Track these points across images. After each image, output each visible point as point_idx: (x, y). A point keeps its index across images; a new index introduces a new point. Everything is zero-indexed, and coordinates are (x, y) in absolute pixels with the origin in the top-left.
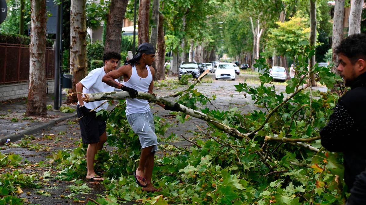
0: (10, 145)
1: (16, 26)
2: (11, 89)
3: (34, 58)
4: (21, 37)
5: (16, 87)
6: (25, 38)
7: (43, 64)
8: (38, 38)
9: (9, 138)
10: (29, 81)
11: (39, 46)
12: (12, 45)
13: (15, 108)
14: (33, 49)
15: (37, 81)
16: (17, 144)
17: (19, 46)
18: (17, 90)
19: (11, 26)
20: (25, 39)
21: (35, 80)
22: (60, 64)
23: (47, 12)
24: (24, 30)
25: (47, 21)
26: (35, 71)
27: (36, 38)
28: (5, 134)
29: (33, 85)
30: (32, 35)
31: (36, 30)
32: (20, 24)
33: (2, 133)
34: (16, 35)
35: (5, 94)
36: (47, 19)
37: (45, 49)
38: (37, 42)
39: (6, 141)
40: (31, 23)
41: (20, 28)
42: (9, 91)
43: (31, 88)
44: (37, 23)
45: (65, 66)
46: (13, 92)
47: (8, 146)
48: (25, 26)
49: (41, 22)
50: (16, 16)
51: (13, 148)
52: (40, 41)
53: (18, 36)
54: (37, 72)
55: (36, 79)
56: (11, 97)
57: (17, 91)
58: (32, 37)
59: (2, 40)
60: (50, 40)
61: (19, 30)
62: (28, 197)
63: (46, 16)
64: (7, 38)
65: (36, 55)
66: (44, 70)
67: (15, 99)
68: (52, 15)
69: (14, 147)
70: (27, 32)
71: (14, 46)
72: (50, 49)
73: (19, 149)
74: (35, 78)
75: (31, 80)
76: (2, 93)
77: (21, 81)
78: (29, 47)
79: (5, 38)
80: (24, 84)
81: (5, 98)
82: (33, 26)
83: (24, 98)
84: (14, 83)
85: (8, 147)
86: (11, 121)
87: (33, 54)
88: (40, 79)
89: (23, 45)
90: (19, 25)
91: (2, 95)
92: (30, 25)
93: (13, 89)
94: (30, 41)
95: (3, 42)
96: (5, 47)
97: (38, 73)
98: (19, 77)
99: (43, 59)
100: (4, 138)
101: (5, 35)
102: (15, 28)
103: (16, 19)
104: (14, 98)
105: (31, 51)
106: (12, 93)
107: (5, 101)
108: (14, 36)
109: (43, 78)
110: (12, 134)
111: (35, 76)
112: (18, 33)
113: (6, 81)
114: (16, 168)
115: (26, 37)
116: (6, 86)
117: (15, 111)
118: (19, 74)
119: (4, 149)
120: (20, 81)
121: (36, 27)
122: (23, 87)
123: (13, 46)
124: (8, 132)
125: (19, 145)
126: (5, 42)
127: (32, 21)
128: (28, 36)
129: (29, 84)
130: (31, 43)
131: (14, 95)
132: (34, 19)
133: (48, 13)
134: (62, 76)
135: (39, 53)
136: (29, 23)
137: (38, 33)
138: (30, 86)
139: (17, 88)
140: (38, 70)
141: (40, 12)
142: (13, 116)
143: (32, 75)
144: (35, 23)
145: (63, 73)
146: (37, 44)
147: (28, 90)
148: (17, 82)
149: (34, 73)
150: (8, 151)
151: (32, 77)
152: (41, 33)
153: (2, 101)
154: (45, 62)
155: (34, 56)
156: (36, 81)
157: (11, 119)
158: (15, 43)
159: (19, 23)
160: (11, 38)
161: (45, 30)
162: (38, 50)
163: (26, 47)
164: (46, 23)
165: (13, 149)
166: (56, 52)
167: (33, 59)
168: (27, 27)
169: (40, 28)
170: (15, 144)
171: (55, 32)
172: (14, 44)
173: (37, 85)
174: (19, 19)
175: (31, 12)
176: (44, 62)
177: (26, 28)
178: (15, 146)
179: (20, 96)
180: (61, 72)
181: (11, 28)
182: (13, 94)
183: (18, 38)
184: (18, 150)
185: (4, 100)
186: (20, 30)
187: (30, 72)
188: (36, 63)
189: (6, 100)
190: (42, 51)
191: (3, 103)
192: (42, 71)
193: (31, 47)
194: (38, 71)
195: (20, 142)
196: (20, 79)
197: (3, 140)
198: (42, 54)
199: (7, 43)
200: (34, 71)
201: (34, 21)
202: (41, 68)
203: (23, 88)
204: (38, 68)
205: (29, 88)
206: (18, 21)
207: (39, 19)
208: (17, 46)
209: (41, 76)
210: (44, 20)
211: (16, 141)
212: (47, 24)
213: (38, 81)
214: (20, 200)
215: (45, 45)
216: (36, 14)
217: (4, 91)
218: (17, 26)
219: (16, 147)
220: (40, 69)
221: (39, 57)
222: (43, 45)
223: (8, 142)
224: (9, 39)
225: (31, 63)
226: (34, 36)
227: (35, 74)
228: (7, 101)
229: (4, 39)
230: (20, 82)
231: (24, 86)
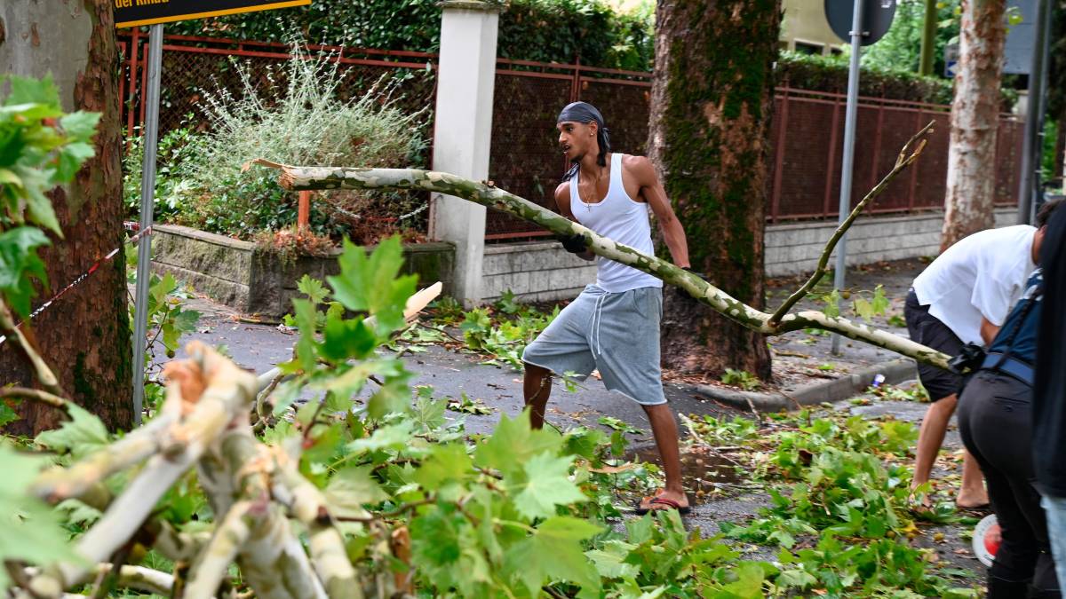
0: (884, 394)
1: (909, 48)
2: (889, 232)
3: (964, 142)
4: (924, 81)
5: (902, 225)
6: (936, 84)
7: (987, 162)
8: (977, 87)
9: (882, 373)
10: (944, 210)
11: (981, 109)
12: (898, 105)
13: (898, 287)
14: (962, 117)
15: (969, 212)
16: (905, 391)
17: (918, 107)
18: (906, 234)
19: (896, 49)
20: (936, 88)
21: (962, 207)
22: (1035, 164)
23: (1009, 10)
24: (934, 61)
25: (1007, 37)
26: (964, 181)
27: (971, 87)
28: (871, 361)
29: (957, 221)
30: (960, 78)
31: (974, 62)
32: (922, 43)
33: (862, 357)
34: (912, 74)
35: (871, 245)
36: (1008, 32)
37: (997, 118)
38: (975, 97)
39: (873, 382)
40: (958, 43)
41: (921, 55)
42: (882, 237)
43: (949, 229)
44: (976, 41)
45: (1046, 170)
46: (893, 239)
47: (879, 395)
48: (936, 50)
49: (991, 40)
50: (911, 20)
51: (891, 402)
52: (982, 96)
53: (917, 78)
54: (969, 186)
55: (965, 203)
56: (887, 254)
57: (906, 238)
58: (962, 82)
59: (872, 87)
60: (1009, 92)
61: (918, 59)
62: (940, 548)
63: (1006, 22)
64: (885, 84)
65: (970, 135)
66: (991, 181)
67: (899, 260)
68: (1021, 20)
69: (895, 400)
70: (941, 68)
71: (904, 106)
72: (1006, 117)
73: (910, 405)
74: (963, 203)
75: (949, 207)
76: (863, 241)
77: (919, 209)
78: (948, 110)
79: (881, 84)
80: (925, 217)
81: (869, 256)
82: (964, 49)
83: (925, 258)
84: (899, 212)
85: (878, 398)
86: (888, 323)
87: (962, 132)
88: (976, 204)
89: (929, 105)
90: (919, 47)
91: (864, 246)
92: (956, 47)
93: (894, 229)
94: (951, 93)
95: (873, 95)
96: (877, 110)
97: (971, 189)
98: (912, 198)
99: (987, 147)
100: (867, 370)
101: (879, 73)
102: (905, 54)
103: (912, 28)
104: (895, 258)
105: (954, 124)
106: (891, 244)
107: (869, 265)
108: (905, 78)
109: (986, 202)
110: (890, 360)
111: (963, 196)
112: (915, 69)
113: (875, 208)
114: (902, 461)
115: (940, 83)
116: (875, 220)
117: (899, 295)
118: (913, 188)
119: (866, 404)
120: (915, 209)
121: (975, 54)
122: (924, 226)
123: (900, 106)
124: (878, 355)
125: (910, 394)
126: (880, 95)
127: (963, 35)
128: (942, 77)
129: (943, 218)
130: (957, 99)
131: (897, 249)
132: (971, 29)
133: (1012, 13)
134: (1040, 198)
135: (978, 128)
136: (953, 41)
137: (979, 71)
138: (948, 223)
139: (905, 228)
140: (973, 177)
141: (989, 10)
142: (894, 309)
143: (955, 193)
144: (972, 40)
145: (1044, 191)
146: (973, 102)
147: (937, 236)
148: (907, 213)
149: (959, 189)
150: (878, 411)
151: (955, 200)
152: (986, 71)
153: (862, 265)
154: (993, 155)
155: (962, 136)
156: (964, 209)
157: (889, 318)
158: (905, 99)
159: (919, 40)
160: (896, 83)
161: (999, 63)
162: (976, 120)
163: (938, 110)
164: (1004, 41)
165: (894, 404)
166: (1027, 130)
167: (959, 146)
168: (942, 54)
169: (985, 56)
170: (900, 391)
171: (1026, 68)
172: (902, 102)
173: (967, 221)
174: (919, 29)
175: (962, 11)
176: (991, 157)
177: (939, 55)
178: (899, 397)
179: (912, 252)
180: (1038, 187)
181: (895, 56)
182: (893, 246)
183: (915, 86)
184: (906, 410)
185: (866, 263)
186: (921, 62)
187: (950, 183)
188: (967, 159)
189: (872, 262)
190: (987, 122)
191: (863, 270)
192: (984, 182)
193: (954, 112)
194: (973, 182)
195: (913, 386)
196: (918, 203)
197: (864, 377)
198: (987, 131)
199: (886, 97)
200: (960, 180)
201: (968, 35)
202: (981, 175)
203: (923, 230)
204: (973, 172)
205: (944, 231)
206: (918, 34)
207: (985, 31)
208: (912, 106)
209: (980, 197)
210: (999, 35)
211: (900, 382)
212: (1007, 45)
213: (972, 209)
214: (916, 553)
215: (997, 107)
216: (975, 14)
217: (870, 237)
218: (913, 50)
219: (900, 400)
220: (977, 177)
221: (977, 141)
222: (991, 108)
223: (880, 384)
224: (890, 87)
225: (953, 159)
226: (965, 79)
227: (962, 191)
228: (876, 265)
229: (875, 87)
230: (915, 213)
231: (925, 222)
